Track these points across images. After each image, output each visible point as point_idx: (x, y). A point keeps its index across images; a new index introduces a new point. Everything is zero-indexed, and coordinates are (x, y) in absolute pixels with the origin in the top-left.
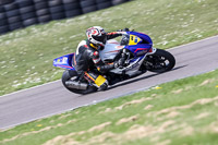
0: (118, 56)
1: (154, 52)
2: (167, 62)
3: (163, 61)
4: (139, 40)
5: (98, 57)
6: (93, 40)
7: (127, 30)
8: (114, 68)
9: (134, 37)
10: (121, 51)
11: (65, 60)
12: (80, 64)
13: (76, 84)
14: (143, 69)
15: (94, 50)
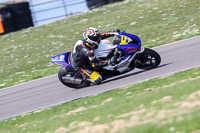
0: (111, 55)
1: (142, 51)
4: (130, 40)
5: (92, 55)
6: (88, 40)
7: (118, 31)
8: (107, 65)
9: (126, 38)
10: (114, 50)
11: (62, 58)
12: (76, 61)
13: (72, 79)
14: (132, 66)
15: (89, 49)
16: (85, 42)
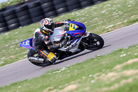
0: (63, 39)
1: (88, 35)
2: (98, 43)
3: (95, 42)
4: (76, 27)
5: (48, 40)
6: (45, 28)
7: (69, 20)
9: (73, 25)
10: (64, 35)
11: (27, 43)
12: (36, 45)
13: (36, 59)
14: (81, 47)
15: (45, 35)
16: (42, 29)
